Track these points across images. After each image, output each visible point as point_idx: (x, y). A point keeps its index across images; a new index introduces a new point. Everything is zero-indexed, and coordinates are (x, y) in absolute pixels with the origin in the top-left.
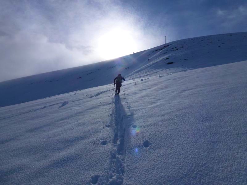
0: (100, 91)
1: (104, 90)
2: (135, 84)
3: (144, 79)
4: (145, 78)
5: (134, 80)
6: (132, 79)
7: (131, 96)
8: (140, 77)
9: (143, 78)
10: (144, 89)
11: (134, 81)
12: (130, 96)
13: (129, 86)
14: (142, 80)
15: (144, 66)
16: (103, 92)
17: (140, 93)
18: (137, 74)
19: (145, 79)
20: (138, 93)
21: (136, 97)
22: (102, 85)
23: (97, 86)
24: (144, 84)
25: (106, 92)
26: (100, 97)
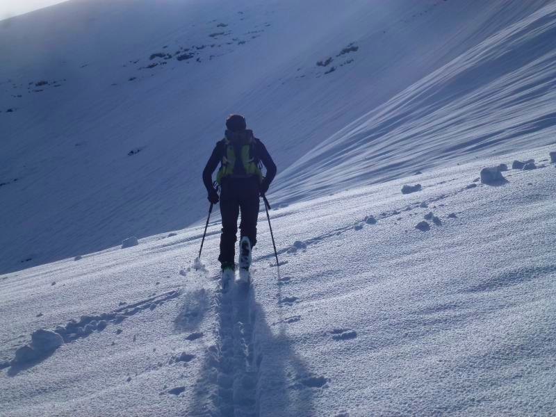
0: (56, 316)
1: (102, 305)
2: (423, 227)
3: (517, 165)
4: (522, 156)
5: (411, 180)
6: (390, 172)
7: (389, 352)
8: (479, 144)
9: (508, 160)
10: (517, 265)
11: (407, 190)
12: (372, 346)
13: (353, 243)
14: (492, 177)
15: (504, 34)
16: (86, 320)
17: (479, 315)
18: (446, 113)
19: (530, 165)
20: (456, 320)
21: (433, 359)
22: (77, 253)
23: (29, 261)
24: (519, 214)
25: (116, 317)
26: (58, 376)
